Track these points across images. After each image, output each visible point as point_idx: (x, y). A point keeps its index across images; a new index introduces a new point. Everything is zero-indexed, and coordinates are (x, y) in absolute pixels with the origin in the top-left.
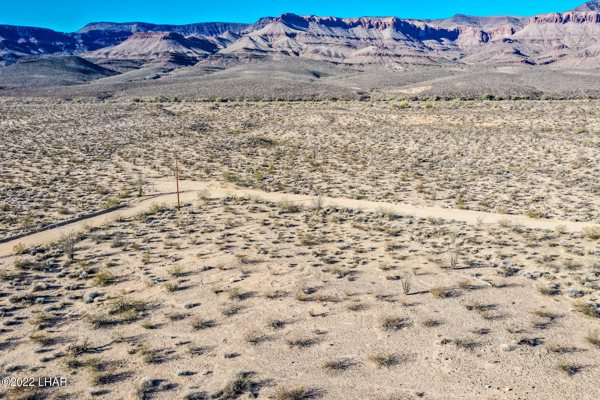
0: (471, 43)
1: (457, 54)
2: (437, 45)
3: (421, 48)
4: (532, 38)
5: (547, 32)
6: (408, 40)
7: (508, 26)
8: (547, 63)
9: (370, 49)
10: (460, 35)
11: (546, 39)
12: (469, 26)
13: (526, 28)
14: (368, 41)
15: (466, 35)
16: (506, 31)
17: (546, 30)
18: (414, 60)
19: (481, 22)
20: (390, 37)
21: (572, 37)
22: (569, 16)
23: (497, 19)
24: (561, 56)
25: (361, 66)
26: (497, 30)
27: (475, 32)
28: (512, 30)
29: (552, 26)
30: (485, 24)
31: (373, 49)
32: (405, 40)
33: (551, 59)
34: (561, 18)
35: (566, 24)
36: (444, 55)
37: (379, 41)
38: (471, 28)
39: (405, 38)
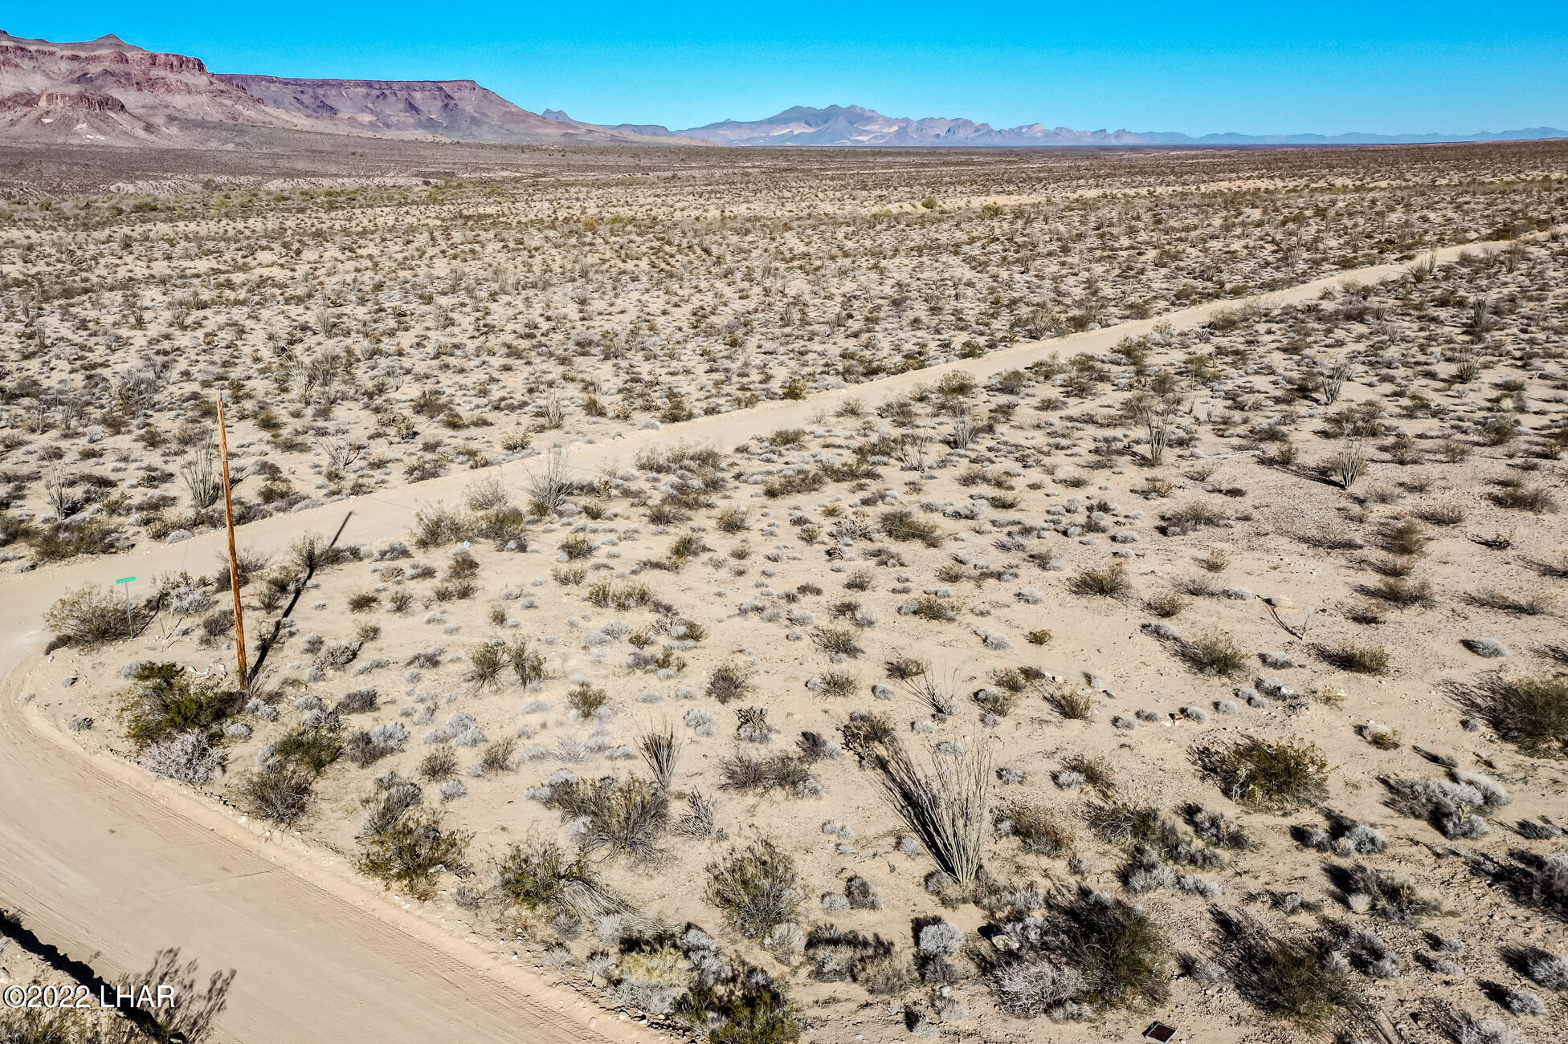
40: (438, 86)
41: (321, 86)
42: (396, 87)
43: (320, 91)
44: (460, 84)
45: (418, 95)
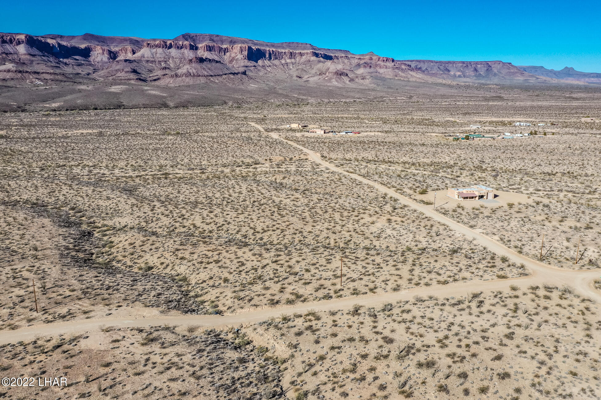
0: (102, 60)
1: (90, 70)
2: (72, 61)
3: (57, 63)
4: (147, 59)
5: (158, 55)
6: (44, 56)
7: (129, 48)
8: (155, 80)
9: (9, 66)
10: (91, 52)
11: (157, 60)
12: (98, 45)
13: (142, 51)
14: (4, 55)
15: (96, 53)
16: (128, 52)
17: (156, 54)
18: (52, 77)
19: (108, 42)
20: (25, 52)
21: (175, 60)
22: (171, 44)
23: (121, 39)
24: (164, 75)
25: (4, 81)
26: (121, 50)
27: (103, 50)
28: (133, 50)
29: (160, 50)
30: (112, 43)
31: (13, 67)
32: (41, 56)
33: (157, 77)
34: (166, 45)
35: (170, 50)
36: (78, 70)
37: (16, 56)
38: (99, 47)
39: (41, 54)
40: (487, 63)
41: (447, 63)
42: (472, 63)
43: (447, 65)
44: (495, 62)
45: (479, 66)
